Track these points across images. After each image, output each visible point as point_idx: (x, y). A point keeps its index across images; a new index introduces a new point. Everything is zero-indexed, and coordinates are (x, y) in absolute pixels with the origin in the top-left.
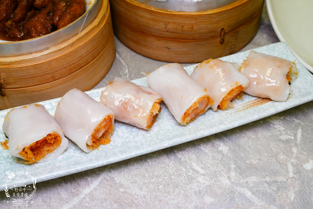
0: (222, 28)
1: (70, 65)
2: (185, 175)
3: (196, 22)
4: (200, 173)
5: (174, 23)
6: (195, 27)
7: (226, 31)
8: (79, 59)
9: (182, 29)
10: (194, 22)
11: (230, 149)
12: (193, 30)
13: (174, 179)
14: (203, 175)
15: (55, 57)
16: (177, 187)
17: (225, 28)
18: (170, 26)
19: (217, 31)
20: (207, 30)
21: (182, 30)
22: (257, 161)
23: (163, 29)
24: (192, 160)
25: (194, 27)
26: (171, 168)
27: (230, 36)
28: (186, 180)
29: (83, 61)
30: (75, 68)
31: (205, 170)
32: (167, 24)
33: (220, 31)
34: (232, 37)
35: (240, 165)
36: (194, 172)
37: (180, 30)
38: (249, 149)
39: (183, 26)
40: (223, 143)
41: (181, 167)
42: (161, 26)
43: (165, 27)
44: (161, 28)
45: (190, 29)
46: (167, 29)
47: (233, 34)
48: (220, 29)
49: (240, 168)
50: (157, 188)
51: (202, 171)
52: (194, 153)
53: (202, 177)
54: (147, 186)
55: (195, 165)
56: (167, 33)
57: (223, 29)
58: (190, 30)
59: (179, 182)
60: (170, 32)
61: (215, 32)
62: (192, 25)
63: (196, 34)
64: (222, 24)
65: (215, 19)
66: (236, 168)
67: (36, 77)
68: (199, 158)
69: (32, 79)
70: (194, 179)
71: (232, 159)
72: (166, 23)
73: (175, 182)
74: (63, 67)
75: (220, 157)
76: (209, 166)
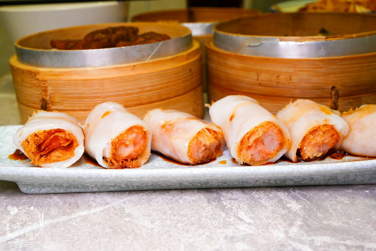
0: (332, 86)
1: (127, 94)
2: (221, 220)
3: (295, 70)
4: (244, 221)
5: (267, 72)
6: (295, 79)
7: (340, 93)
8: (139, 90)
9: (277, 81)
10: (291, 70)
11: (304, 208)
12: (292, 83)
13: (204, 221)
14: (249, 224)
15: (110, 77)
16: (203, 228)
17: (338, 87)
18: (263, 77)
19: (325, 89)
20: (310, 85)
21: (278, 83)
22: (340, 223)
23: (255, 81)
24: (241, 209)
25: (293, 77)
26: (206, 212)
27: (346, 102)
28: (219, 225)
29: (144, 96)
30: (132, 101)
31: (253, 220)
32: (259, 74)
33: (330, 90)
34: (350, 104)
35: (310, 223)
36: (236, 220)
37: (275, 82)
38: (333, 212)
39: (278, 77)
40: (296, 201)
41: (221, 213)
42: (252, 77)
43: (256, 78)
44: (251, 80)
45: (287, 80)
46: (259, 82)
47: (352, 101)
48: (330, 87)
49: (308, 226)
50: (175, 225)
51: (248, 220)
52: (247, 204)
53: (246, 225)
54: (163, 221)
55: (242, 214)
56: (259, 87)
57: (333, 88)
58: (288, 82)
59: (210, 224)
60: (263, 86)
61: (322, 89)
62: (290, 75)
63: (296, 89)
64: (332, 80)
65: (321, 69)
66: (302, 225)
67: (84, 98)
68: (252, 209)
69: (79, 100)
70: (233, 225)
71: (301, 217)
72: (258, 72)
73: (204, 223)
74: (117, 93)
75: (284, 212)
76: (262, 217)
